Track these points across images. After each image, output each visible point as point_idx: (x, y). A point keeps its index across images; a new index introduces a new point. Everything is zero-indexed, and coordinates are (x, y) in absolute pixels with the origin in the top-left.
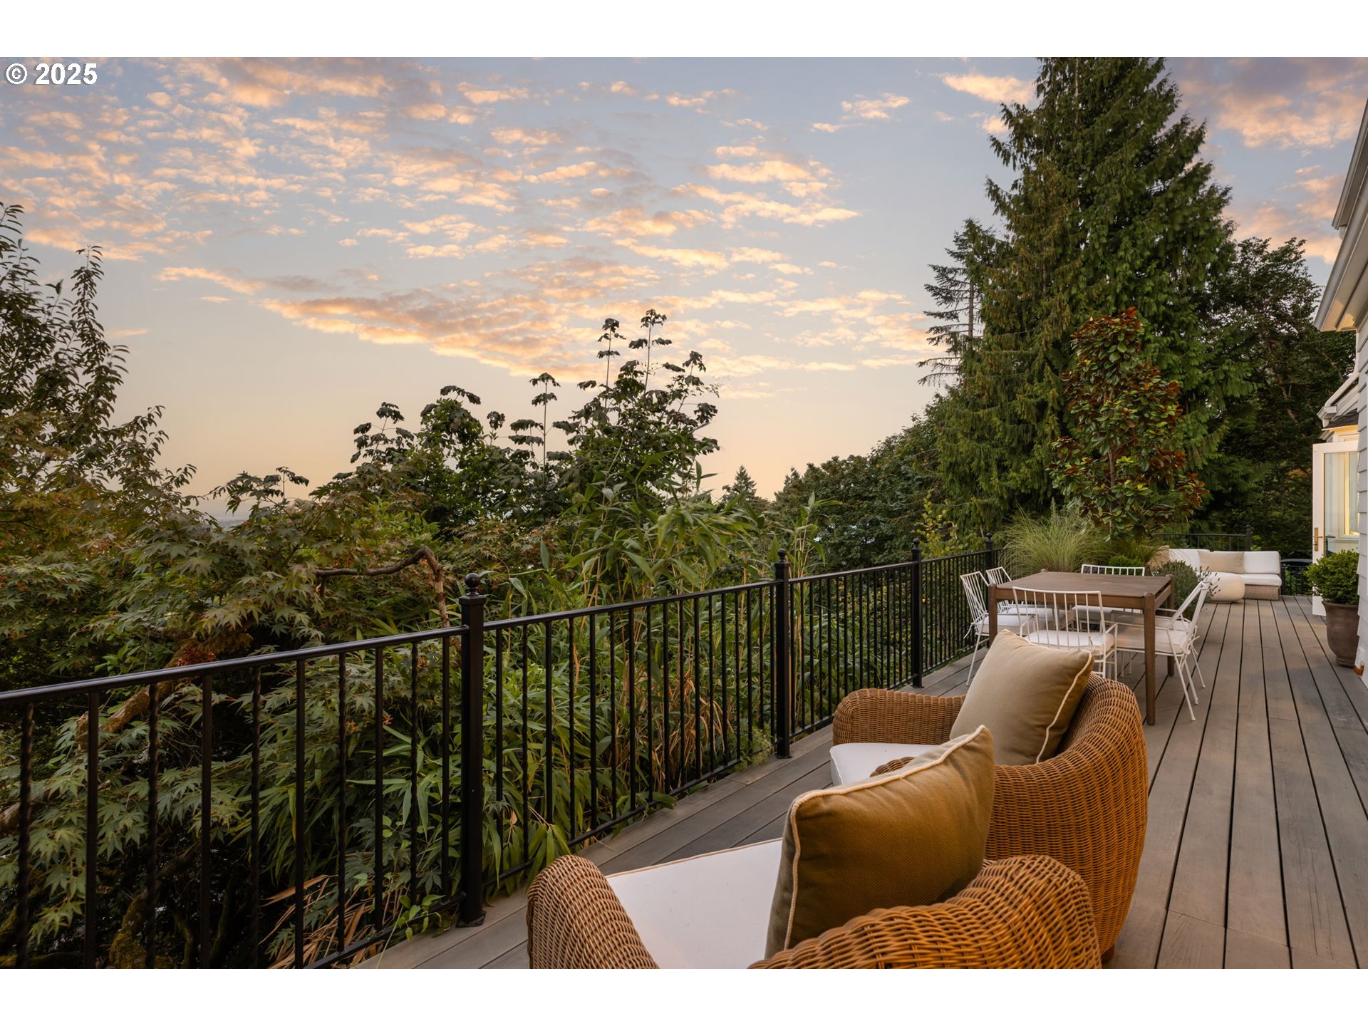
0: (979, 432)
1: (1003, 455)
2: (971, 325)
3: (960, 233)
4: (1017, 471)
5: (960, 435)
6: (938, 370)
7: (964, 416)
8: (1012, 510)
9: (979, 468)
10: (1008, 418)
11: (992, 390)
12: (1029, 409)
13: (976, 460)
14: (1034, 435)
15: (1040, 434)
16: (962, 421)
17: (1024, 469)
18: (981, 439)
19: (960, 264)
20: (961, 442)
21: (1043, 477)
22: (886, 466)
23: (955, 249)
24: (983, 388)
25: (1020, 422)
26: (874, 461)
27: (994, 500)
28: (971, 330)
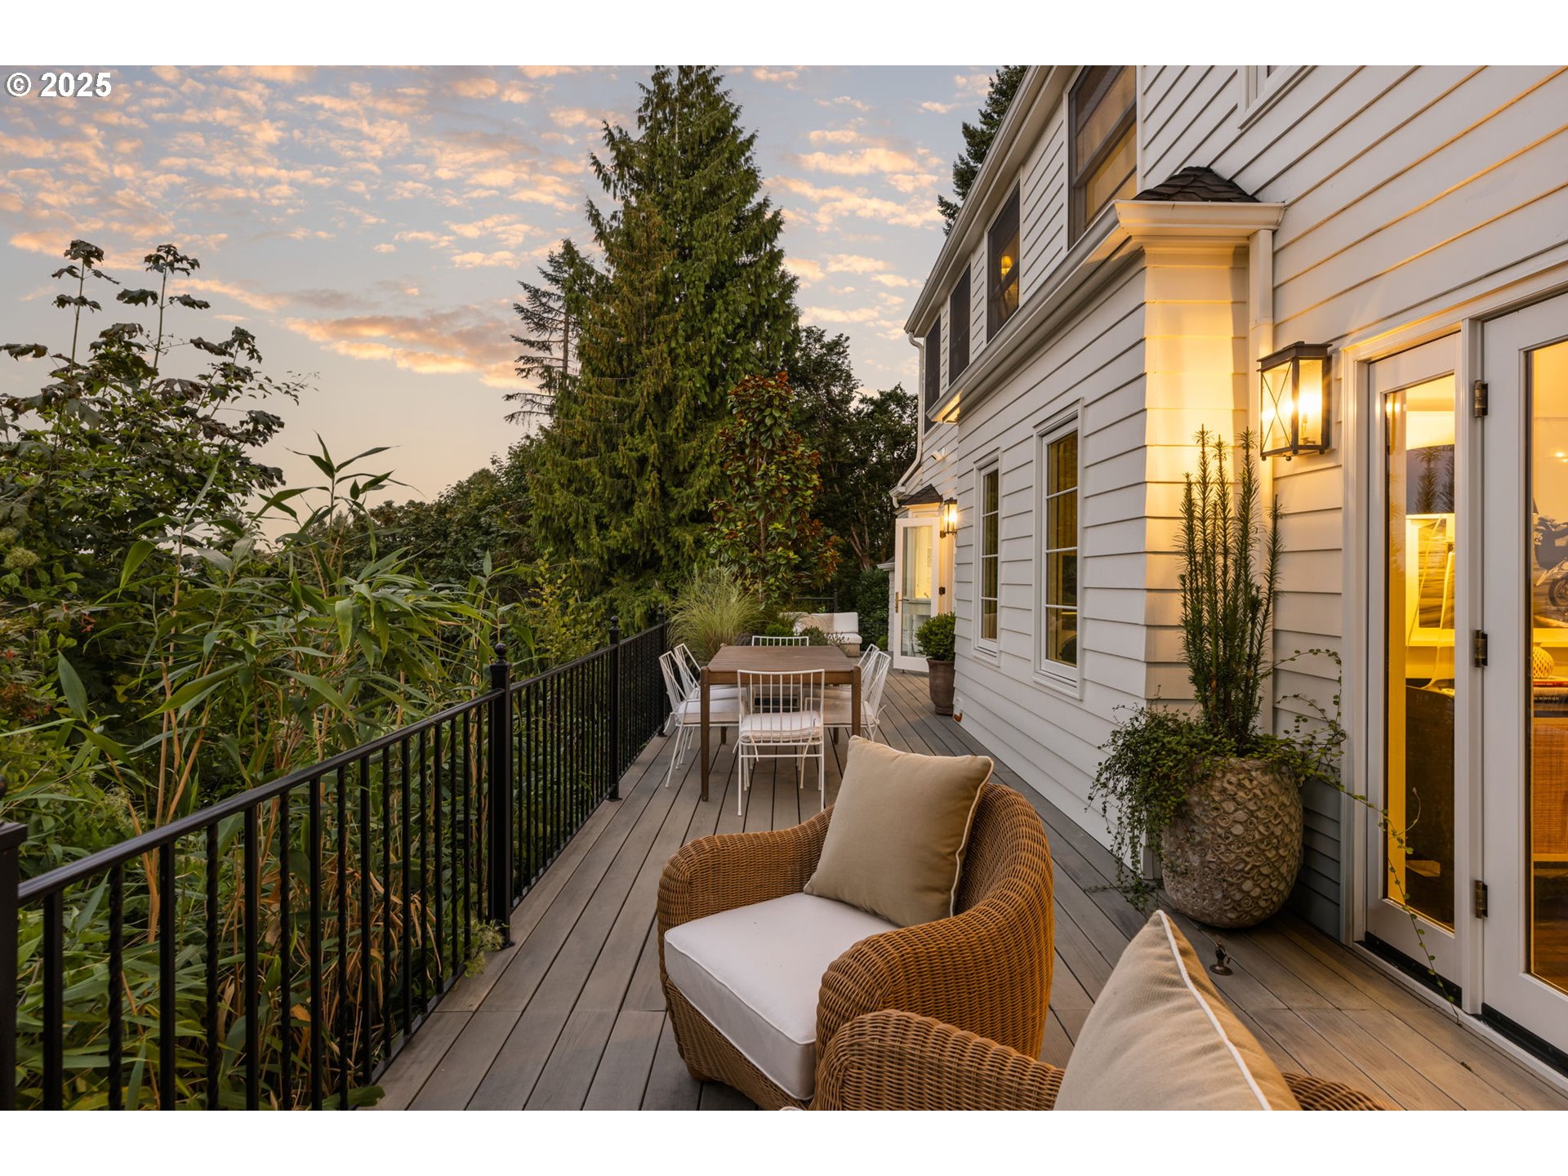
0: (578, 483)
1: (602, 511)
2: (565, 360)
3: (556, 253)
4: (617, 529)
5: (556, 486)
6: (528, 408)
7: (562, 465)
8: (611, 572)
9: (577, 524)
10: (607, 471)
11: (591, 438)
12: (630, 462)
13: (574, 515)
14: (634, 491)
15: (639, 490)
16: (559, 469)
17: (624, 528)
18: (578, 492)
19: (554, 289)
20: (557, 494)
21: (642, 537)
22: (459, 516)
23: (550, 270)
24: (583, 434)
25: (619, 476)
26: (442, 509)
27: (594, 561)
28: (565, 367)
